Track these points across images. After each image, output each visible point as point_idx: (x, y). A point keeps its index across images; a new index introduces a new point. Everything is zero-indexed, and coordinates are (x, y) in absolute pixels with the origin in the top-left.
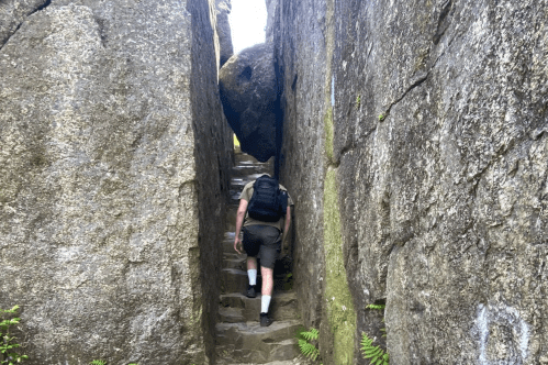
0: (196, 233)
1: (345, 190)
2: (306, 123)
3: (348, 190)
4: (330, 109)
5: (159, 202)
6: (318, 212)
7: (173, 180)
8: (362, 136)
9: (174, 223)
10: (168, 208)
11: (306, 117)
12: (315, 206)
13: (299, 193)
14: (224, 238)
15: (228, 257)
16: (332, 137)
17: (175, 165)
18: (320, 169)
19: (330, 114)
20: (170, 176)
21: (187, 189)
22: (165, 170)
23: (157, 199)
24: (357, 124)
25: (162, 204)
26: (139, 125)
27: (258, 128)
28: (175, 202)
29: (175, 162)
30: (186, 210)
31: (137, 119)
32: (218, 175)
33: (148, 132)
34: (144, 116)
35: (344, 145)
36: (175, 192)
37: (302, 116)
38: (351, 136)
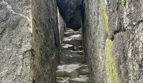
0: (31, 79)
1: (119, 59)
2: (93, 14)
3: (122, 61)
4: (105, 7)
5: (12, 62)
6: (103, 62)
7: (20, 50)
8: (131, 25)
9: (19, 74)
10: (17, 65)
11: (93, 11)
12: (101, 58)
13: (92, 48)
14: (57, 69)
15: (59, 79)
16: (107, 22)
17: (22, 42)
18: (102, 38)
19: (105, 10)
20: (19, 48)
21: (28, 55)
22: (16, 45)
23: (11, 61)
24: (125, 16)
25: (14, 64)
26: (4, 24)
27: (73, 17)
28: (21, 62)
29: (21, 41)
30: (26, 66)
31: (4, 21)
32: (54, 39)
33: (9, 27)
34: (7, 19)
35: (116, 28)
36: (21, 57)
37: (91, 11)
38: (120, 23)
